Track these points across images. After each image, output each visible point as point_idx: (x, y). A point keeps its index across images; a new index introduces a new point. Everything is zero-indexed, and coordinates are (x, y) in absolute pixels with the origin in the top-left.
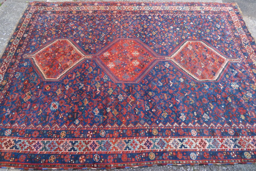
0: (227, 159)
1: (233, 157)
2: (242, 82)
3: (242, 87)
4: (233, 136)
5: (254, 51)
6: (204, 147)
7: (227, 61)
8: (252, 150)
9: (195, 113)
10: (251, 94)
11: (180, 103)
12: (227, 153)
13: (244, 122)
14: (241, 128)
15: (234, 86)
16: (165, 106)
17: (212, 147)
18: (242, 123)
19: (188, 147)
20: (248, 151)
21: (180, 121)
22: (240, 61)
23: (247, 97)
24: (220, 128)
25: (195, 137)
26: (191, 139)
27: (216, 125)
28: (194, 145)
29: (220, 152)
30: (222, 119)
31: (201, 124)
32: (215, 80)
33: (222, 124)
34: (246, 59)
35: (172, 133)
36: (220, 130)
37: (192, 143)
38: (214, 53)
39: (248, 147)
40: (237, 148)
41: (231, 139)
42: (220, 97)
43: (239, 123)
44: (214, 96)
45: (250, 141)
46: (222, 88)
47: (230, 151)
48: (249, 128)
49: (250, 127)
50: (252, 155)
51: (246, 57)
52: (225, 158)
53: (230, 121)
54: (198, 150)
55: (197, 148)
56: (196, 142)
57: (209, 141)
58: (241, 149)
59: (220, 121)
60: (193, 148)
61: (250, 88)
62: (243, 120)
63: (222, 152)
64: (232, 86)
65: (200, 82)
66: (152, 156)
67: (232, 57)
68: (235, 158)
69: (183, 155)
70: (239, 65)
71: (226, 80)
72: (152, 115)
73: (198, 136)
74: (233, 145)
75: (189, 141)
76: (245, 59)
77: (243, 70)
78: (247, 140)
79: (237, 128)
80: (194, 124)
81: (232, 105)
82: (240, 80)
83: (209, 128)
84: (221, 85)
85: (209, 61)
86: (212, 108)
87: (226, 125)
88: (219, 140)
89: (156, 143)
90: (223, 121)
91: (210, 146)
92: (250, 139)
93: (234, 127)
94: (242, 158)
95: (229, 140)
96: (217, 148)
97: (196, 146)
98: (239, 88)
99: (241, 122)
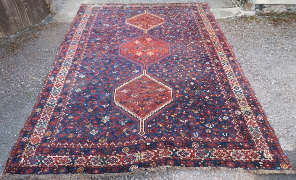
0: (42, 97)
1: (42, 101)
2: (110, 128)
3: (103, 126)
4: (56, 106)
5: (160, 159)
6: (55, 85)
7: (141, 119)
8: (41, 114)
9: (84, 84)
10: (94, 134)
11: (95, 76)
12: (46, 98)
13: (65, 117)
14: (61, 113)
15: (106, 118)
16: (94, 68)
17: (53, 91)
18: (65, 115)
19: (59, 76)
20: (41, 112)
21: (79, 74)
22: (142, 134)
23: (90, 128)
24: (66, 98)
25: (65, 82)
26: (64, 79)
27: (70, 96)
28: (59, 80)
29: (48, 94)
30: (73, 102)
31: (73, 87)
32: (114, 102)
33: (69, 101)
34: (146, 144)
35: (72, 70)
36: (65, 98)
37: (61, 79)
38: (153, 109)
39: (44, 113)
40: (47, 105)
41: (55, 103)
42: (94, 103)
43: (66, 113)
44: (97, 99)
45: (48, 116)
46: (104, 106)
47: (46, 100)
48: (59, 118)
49: (60, 120)
50: (37, 113)
51: (147, 144)
52: (43, 95)
53: (70, 107)
54: (55, 82)
55: (56, 82)
56: (61, 82)
57: (59, 90)
58: (44, 108)
59: (72, 100)
60: (57, 79)
61: (101, 136)
62: (67, 116)
63: (48, 96)
64: (106, 117)
65: (114, 91)
66: (60, 60)
67: (147, 127)
68: (40, 102)
69: (55, 74)
70: (134, 131)
71: (113, 111)
72: (89, 61)
73: (65, 83)
74: (50, 104)
75: (63, 77)
76: (145, 142)
77: (127, 134)
78: (49, 113)
79: (62, 110)
80: (75, 83)
81: (84, 111)
82: (113, 126)
83: (69, 91)
84: (107, 106)
85: (140, 102)
86: (86, 96)
87: (68, 103)
88: (58, 96)
89: (68, 63)
90: (72, 102)
91: (55, 89)
92: (49, 116)
93: (64, 108)
94: (38, 106)
95: (55, 102)
96: (52, 93)
97: (58, 81)
98: (103, 123)
99: (67, 114)
